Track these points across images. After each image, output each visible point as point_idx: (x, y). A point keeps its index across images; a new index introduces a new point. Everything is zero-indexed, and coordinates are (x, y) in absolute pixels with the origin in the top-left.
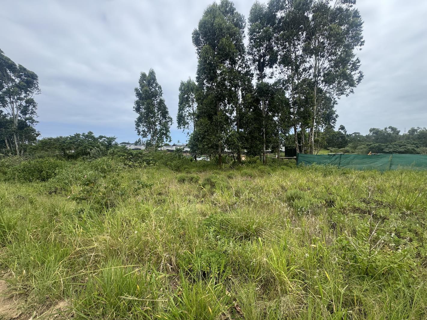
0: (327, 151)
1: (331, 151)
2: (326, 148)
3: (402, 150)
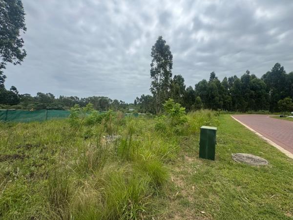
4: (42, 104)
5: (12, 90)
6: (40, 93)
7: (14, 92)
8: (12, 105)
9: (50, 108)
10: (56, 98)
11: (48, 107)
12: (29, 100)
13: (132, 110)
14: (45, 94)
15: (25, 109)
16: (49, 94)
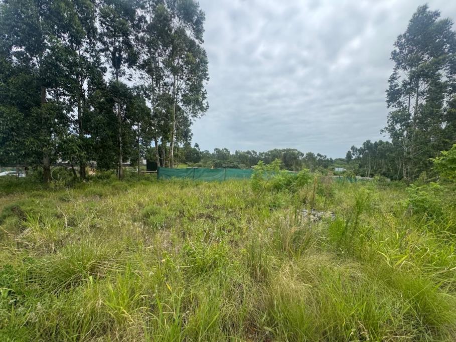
0: (186, 165)
1: (189, 166)
2: (185, 163)
3: (232, 166)
4: (219, 161)
5: (195, 148)
6: (217, 149)
7: (197, 148)
8: (195, 162)
9: (226, 165)
10: (231, 154)
11: (224, 165)
12: (208, 158)
13: (341, 170)
14: (221, 149)
15: (205, 167)
16: (225, 149)
